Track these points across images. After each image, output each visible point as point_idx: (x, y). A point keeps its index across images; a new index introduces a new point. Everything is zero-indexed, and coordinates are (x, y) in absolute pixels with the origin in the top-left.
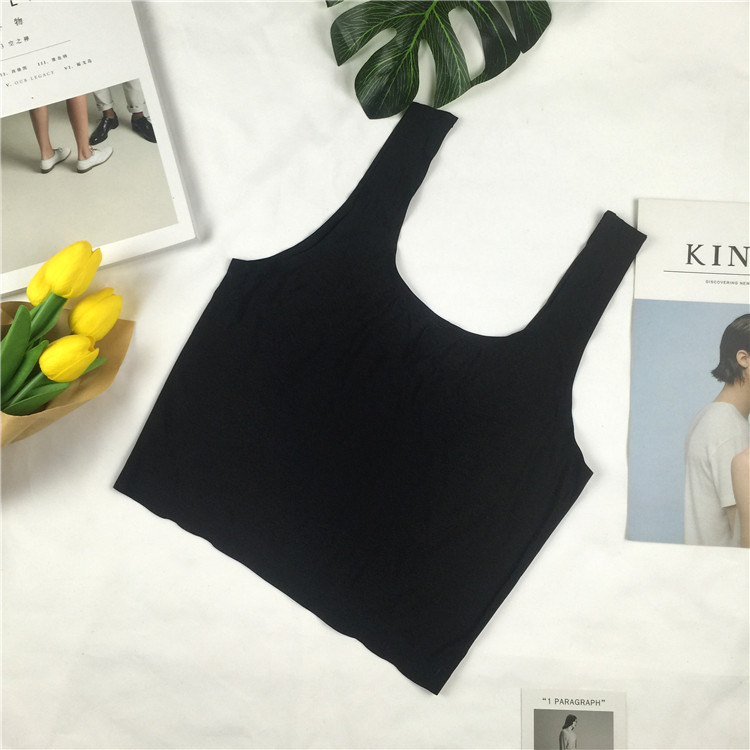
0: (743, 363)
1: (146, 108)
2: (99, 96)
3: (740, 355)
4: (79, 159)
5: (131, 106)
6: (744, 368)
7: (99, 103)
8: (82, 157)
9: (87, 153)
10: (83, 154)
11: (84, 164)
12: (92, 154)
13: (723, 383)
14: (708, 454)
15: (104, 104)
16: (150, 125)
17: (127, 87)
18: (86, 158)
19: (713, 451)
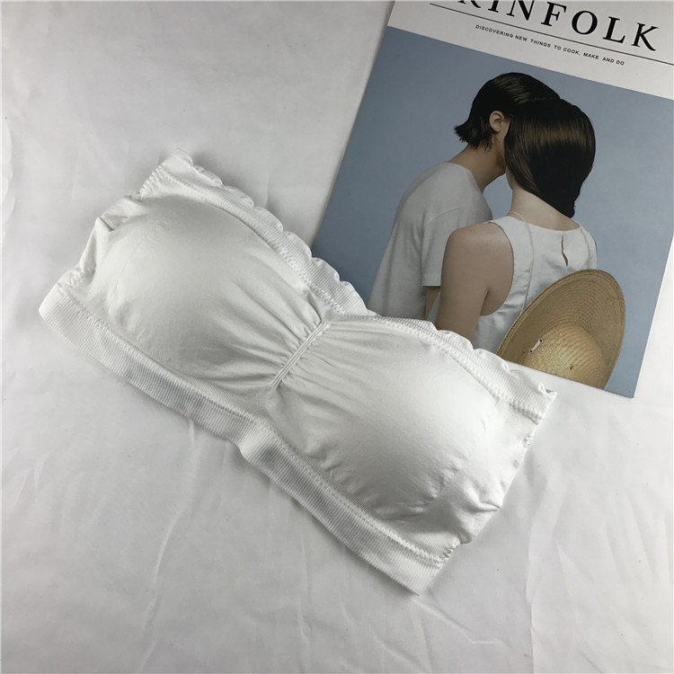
0: (495, 126)
3: (494, 117)
6: (495, 133)
13: (466, 144)
14: (423, 221)
19: (431, 218)
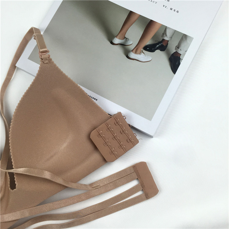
1: (184, 54)
2: (168, 30)
4: (132, 51)
5: (178, 47)
7: (165, 33)
8: (134, 51)
9: (138, 51)
10: (136, 50)
11: (132, 55)
12: (140, 54)
15: (166, 36)
16: (179, 64)
17: (184, 37)
18: (136, 53)
